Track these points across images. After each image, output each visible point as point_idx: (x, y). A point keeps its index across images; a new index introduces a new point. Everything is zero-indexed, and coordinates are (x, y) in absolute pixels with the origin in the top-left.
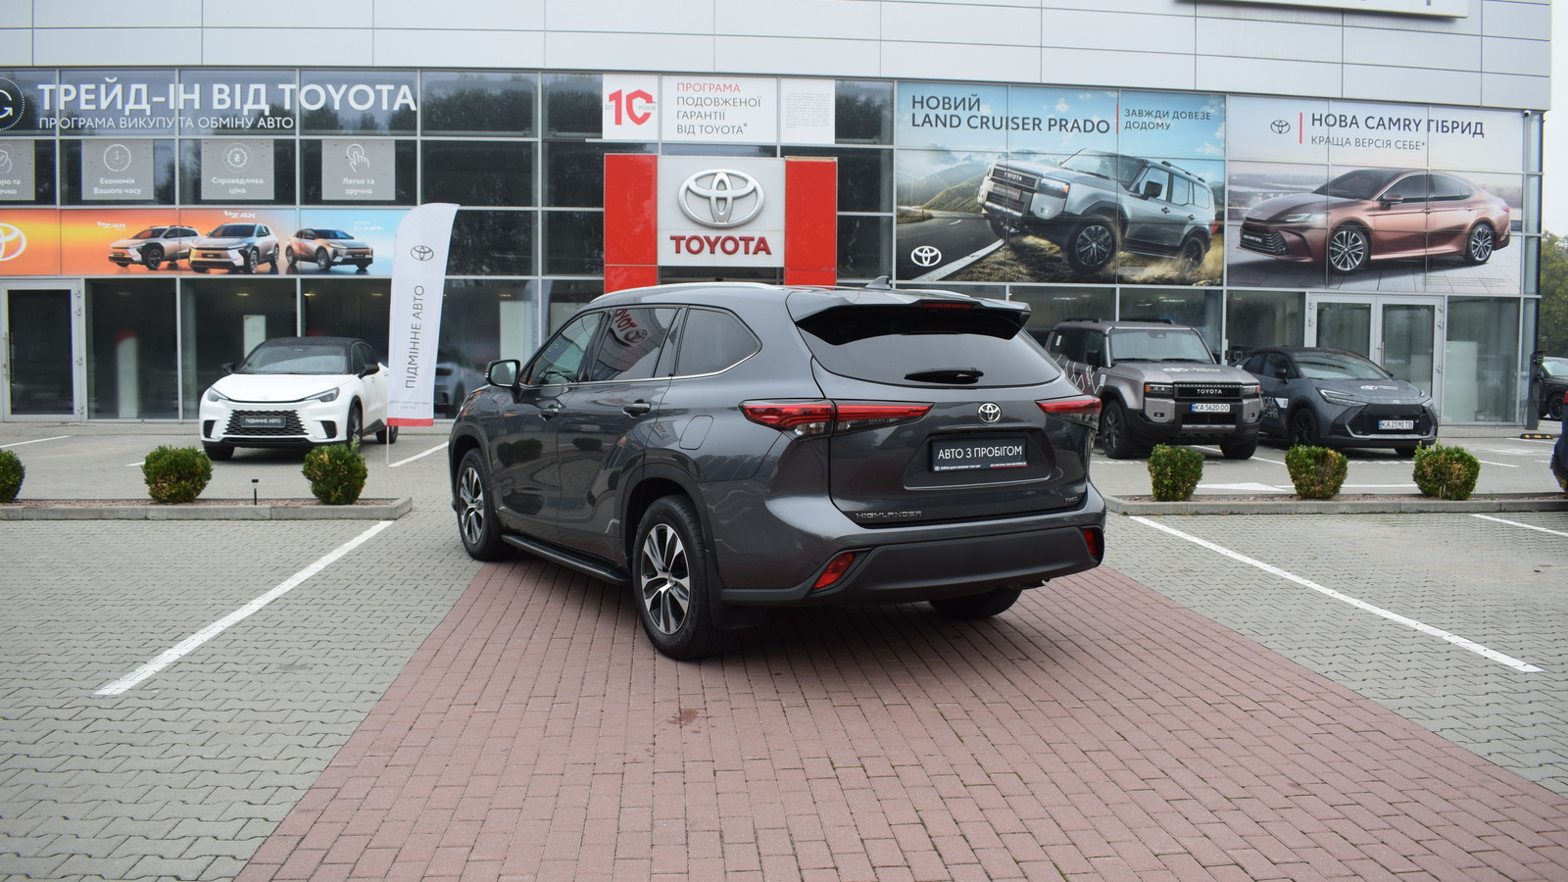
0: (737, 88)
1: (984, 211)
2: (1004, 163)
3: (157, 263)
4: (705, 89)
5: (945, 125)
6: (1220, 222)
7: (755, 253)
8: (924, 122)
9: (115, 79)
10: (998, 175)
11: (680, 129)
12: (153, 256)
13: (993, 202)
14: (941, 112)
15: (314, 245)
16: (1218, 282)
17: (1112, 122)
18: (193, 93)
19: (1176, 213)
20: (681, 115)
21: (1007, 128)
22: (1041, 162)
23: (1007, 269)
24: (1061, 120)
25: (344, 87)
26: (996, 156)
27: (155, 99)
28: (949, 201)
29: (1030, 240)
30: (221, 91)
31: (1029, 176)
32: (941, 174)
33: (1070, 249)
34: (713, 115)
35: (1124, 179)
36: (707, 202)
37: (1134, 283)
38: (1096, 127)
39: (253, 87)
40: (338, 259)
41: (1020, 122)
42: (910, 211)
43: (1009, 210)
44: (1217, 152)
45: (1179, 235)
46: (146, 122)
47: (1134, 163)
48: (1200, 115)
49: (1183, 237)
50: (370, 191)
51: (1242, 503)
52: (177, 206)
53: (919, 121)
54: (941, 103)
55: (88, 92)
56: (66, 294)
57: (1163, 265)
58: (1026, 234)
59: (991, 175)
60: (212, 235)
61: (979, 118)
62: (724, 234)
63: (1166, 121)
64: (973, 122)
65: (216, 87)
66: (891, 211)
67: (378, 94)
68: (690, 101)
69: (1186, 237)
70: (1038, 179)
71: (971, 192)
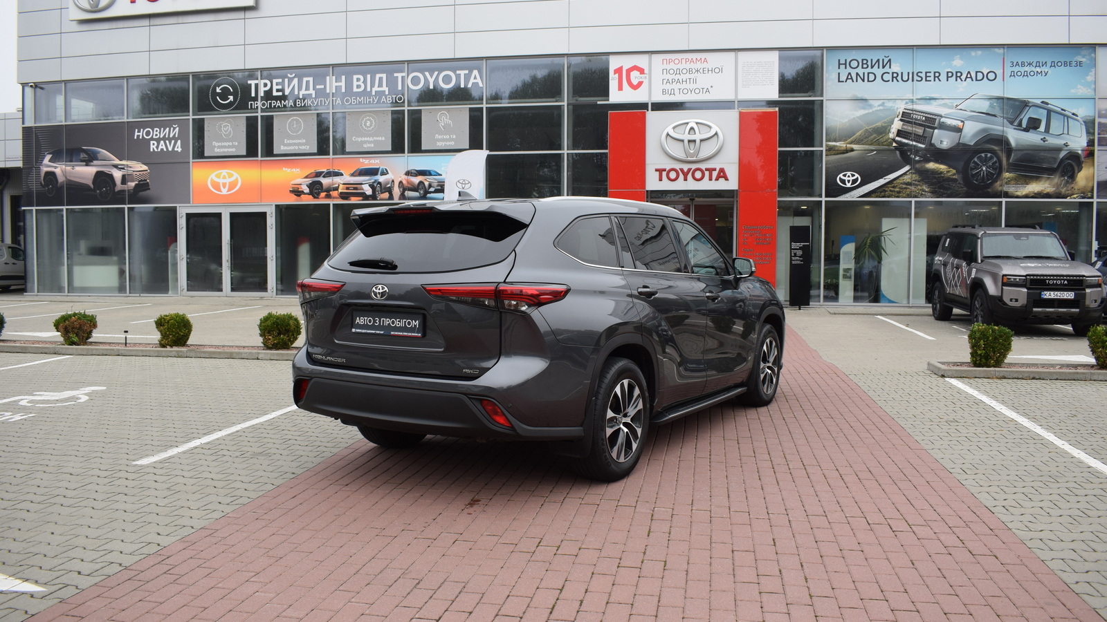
0: (706, 60)
1: (894, 144)
2: (910, 107)
3: (318, 194)
4: (683, 63)
5: (863, 80)
6: (1091, 148)
7: (717, 179)
8: (847, 79)
9: (294, 75)
10: (906, 117)
11: (664, 92)
12: (316, 189)
13: (902, 137)
14: (860, 71)
15: (416, 180)
16: (1089, 195)
17: (999, 73)
18: (341, 82)
19: (1052, 141)
20: (665, 81)
21: (913, 81)
22: (940, 105)
23: (913, 188)
24: (957, 72)
25: (436, 73)
26: (904, 102)
27: (318, 87)
28: (866, 138)
29: (931, 165)
30: (358, 80)
31: (931, 116)
32: (860, 117)
33: (964, 172)
34: (688, 80)
35: (1009, 116)
36: (681, 143)
37: (1017, 197)
38: (985, 76)
39: (378, 76)
40: (432, 189)
41: (923, 75)
42: (837, 146)
43: (914, 143)
44: (1087, 92)
45: (1055, 159)
46: (312, 102)
47: (1017, 103)
48: (1074, 64)
49: (1059, 160)
50: (453, 143)
51: (1048, 370)
52: (331, 156)
53: (843, 78)
54: (861, 64)
55: (277, 84)
56: (264, 215)
57: (1042, 182)
58: (928, 161)
59: (900, 117)
60: (353, 175)
61: (891, 74)
62: (694, 167)
63: (1044, 69)
64: (886, 77)
65: (355, 77)
66: (822, 147)
67: (458, 77)
68: (672, 72)
69: (1062, 160)
70: (938, 118)
71: (884, 130)
